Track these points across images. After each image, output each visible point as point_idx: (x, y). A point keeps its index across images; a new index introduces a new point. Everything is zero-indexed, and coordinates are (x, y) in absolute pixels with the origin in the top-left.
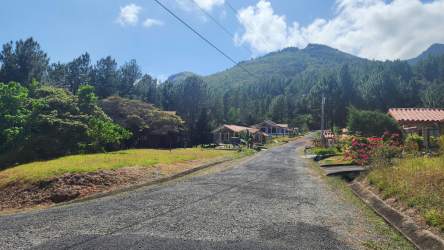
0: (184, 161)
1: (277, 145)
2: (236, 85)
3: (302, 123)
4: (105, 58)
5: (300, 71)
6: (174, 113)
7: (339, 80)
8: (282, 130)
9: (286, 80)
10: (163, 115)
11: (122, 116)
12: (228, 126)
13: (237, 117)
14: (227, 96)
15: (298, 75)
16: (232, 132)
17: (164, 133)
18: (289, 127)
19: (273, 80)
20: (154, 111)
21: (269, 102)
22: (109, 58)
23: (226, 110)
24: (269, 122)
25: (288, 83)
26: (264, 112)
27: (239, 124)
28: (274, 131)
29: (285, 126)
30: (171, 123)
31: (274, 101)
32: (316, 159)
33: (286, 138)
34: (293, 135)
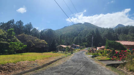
0: (47, 58)
1: (77, 52)
2: (64, 33)
3: (84, 45)
4: (19, 21)
5: (82, 30)
6: (44, 40)
7: (95, 32)
8: (78, 47)
9: (79, 32)
10: (40, 41)
11: (25, 41)
12: (61, 45)
13: (64, 43)
14: (61, 36)
15: (82, 31)
16: (62, 47)
17: (40, 47)
18: (80, 46)
19: (75, 32)
20: (37, 39)
21: (74, 38)
22: (20, 21)
23: (61, 40)
24: (74, 44)
25: (79, 33)
26: (72, 41)
27: (65, 45)
28: (75, 47)
29: (79, 46)
30: (43, 44)
31: (75, 38)
32: (93, 57)
33: (79, 50)
34: (81, 49)
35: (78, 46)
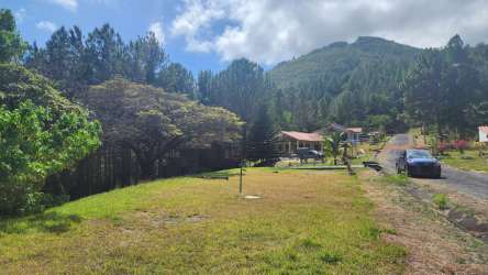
3: (377, 125)
4: (100, 28)
8: (355, 135)
16: (294, 140)
18: (364, 131)
22: (106, 27)
23: (279, 112)
26: (325, 114)
29: (359, 130)
35: (355, 130)
